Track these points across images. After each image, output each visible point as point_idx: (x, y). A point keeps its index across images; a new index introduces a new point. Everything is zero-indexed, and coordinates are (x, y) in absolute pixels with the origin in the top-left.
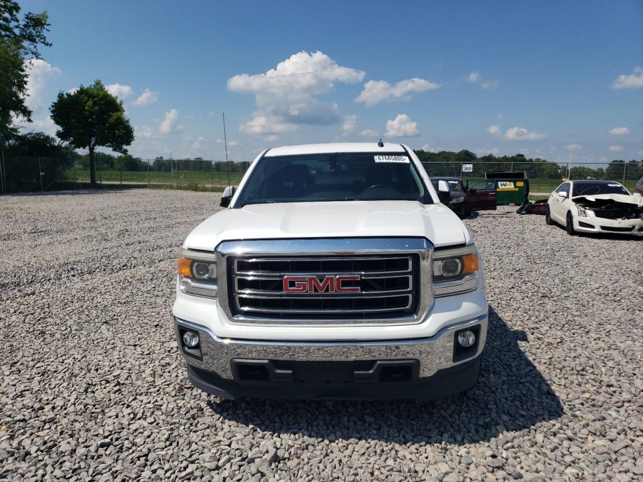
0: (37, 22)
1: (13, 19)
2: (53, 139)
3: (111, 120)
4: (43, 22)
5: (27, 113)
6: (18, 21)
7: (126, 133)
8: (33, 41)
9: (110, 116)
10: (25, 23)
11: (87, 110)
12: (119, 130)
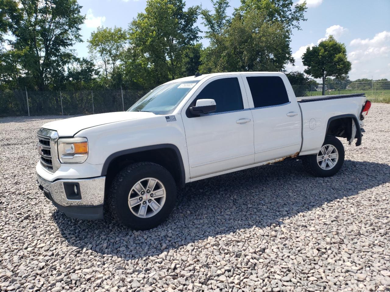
0: (301, 9)
1: (288, 10)
2: (303, 74)
3: (335, 59)
4: (304, 7)
5: (292, 61)
6: (291, 11)
7: (344, 67)
8: (298, 20)
9: (335, 57)
10: (294, 11)
11: (321, 55)
12: (339, 65)
